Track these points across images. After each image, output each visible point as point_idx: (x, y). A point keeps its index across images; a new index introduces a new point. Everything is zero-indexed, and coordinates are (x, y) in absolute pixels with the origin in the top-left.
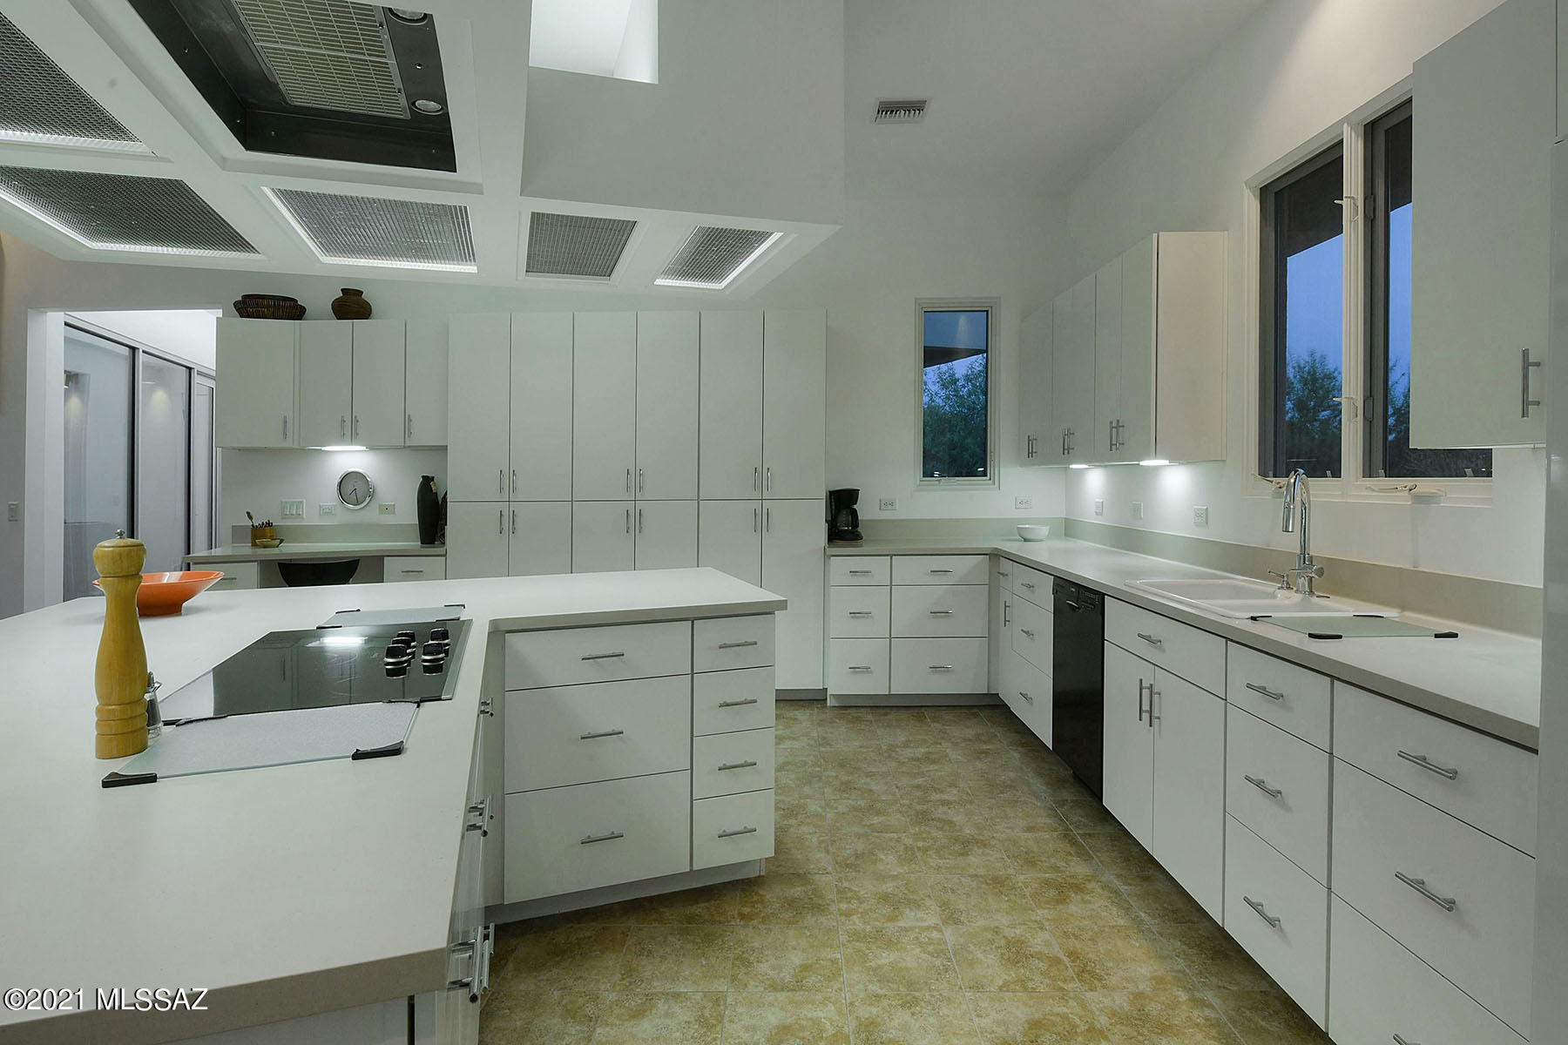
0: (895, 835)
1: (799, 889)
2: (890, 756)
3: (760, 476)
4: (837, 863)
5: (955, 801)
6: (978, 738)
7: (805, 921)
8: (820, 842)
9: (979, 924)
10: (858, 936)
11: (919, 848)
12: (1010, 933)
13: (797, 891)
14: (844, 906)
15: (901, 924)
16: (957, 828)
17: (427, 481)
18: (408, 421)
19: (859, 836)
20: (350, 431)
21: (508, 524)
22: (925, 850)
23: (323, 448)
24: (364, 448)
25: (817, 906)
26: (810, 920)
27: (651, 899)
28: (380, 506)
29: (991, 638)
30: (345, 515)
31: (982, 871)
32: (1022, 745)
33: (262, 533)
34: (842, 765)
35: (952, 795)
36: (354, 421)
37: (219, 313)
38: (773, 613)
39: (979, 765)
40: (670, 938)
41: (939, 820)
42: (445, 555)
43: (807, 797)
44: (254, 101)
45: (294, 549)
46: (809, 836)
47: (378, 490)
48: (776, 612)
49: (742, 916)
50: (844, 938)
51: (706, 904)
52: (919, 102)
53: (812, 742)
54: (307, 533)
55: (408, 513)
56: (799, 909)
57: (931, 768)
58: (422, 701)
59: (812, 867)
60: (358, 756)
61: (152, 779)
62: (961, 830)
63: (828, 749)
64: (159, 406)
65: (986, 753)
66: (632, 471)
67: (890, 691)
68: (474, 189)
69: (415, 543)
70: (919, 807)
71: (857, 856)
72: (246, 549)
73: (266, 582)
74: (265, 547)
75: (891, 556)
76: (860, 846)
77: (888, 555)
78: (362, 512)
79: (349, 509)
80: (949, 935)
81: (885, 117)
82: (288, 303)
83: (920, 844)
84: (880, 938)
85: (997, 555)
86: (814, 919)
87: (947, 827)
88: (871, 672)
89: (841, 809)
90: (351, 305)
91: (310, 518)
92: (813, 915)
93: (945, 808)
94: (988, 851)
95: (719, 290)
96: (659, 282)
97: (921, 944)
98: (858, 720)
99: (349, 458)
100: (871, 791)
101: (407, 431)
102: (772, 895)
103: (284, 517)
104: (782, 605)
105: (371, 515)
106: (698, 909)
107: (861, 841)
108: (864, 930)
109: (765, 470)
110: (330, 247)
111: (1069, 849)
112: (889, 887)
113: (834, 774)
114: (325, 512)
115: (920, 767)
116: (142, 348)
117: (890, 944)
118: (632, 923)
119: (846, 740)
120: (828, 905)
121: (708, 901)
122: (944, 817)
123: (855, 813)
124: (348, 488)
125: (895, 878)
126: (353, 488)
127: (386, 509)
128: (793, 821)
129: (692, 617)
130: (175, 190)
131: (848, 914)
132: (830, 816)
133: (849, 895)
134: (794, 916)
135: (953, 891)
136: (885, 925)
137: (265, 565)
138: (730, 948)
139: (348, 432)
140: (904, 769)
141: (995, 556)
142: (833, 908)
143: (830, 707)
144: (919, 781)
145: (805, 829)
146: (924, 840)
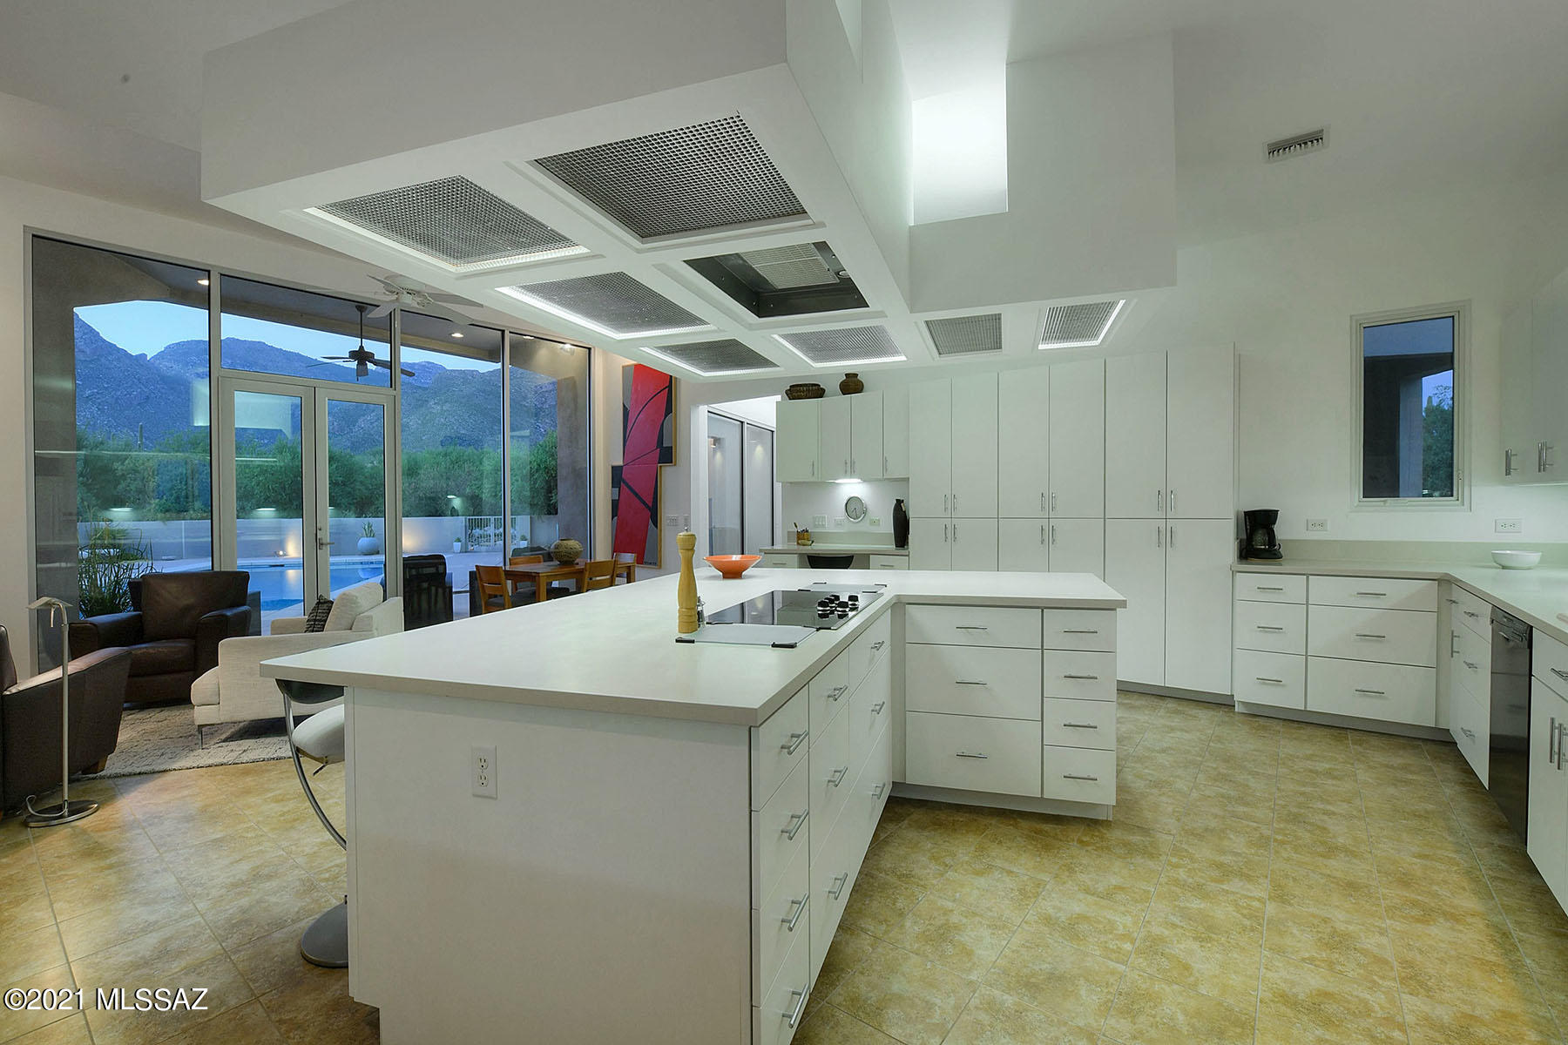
0: (1255, 824)
1: (1138, 838)
2: (1284, 764)
3: (1164, 498)
4: (1183, 830)
5: (1340, 814)
6: (1405, 768)
7: (1133, 860)
8: (1174, 811)
9: (1310, 910)
10: (1176, 882)
11: (1276, 840)
12: (1341, 927)
13: (1136, 838)
14: (1174, 860)
15: (1224, 887)
16: (1331, 835)
17: (899, 502)
18: (885, 461)
19: (1216, 816)
20: (850, 470)
21: (951, 534)
22: (1282, 843)
23: (837, 481)
24: (860, 481)
25: (1150, 852)
26: (1139, 860)
27: (1013, 812)
28: (871, 520)
29: (1439, 668)
30: (849, 526)
31: (1338, 874)
32: (1463, 784)
33: (802, 536)
34: (1226, 761)
35: (1342, 808)
36: (852, 463)
37: (778, 398)
38: (1115, 610)
39: (1391, 790)
40: (1018, 839)
41: (1312, 824)
42: (908, 556)
43: (1178, 776)
44: (761, 290)
45: (820, 547)
46: (1166, 805)
47: (870, 508)
48: (1118, 609)
49: (1081, 842)
50: (1163, 880)
51: (1055, 826)
52: (1317, 132)
53: (1203, 737)
54: (825, 537)
55: (887, 526)
56: (1131, 850)
57: (1330, 782)
58: (820, 629)
59: (1158, 826)
60: (774, 645)
61: (693, 642)
62: (1334, 837)
63: (1219, 745)
64: (758, 455)
65: (1407, 782)
66: (1046, 495)
67: (1305, 707)
68: (882, 314)
69: (891, 546)
70: (1294, 810)
71: (1206, 830)
72: (794, 546)
73: (802, 566)
74: (804, 545)
75: (1308, 575)
76: (1213, 824)
77: (1304, 575)
78: (861, 523)
79: (853, 522)
80: (1271, 909)
81: (1278, 155)
82: (814, 388)
83: (1280, 837)
84: (1199, 890)
85: (1449, 581)
86: (1142, 860)
87: (1318, 832)
88: (1283, 686)
89: (1207, 793)
90: (851, 385)
91: (830, 528)
92: (1143, 858)
93: (1326, 818)
94: (1355, 861)
95: (1096, 346)
96: (1041, 347)
97: (1237, 905)
98: (1265, 728)
99: (851, 487)
100: (1247, 786)
101: (885, 469)
102: (1116, 835)
103: (816, 526)
104: (1123, 604)
105: (864, 526)
106: (1047, 827)
107: (1216, 820)
108: (1185, 881)
109: (1169, 492)
110: (815, 359)
111: (1465, 884)
112: (1228, 859)
113: (1215, 766)
114: (838, 524)
115: (1315, 779)
116: (746, 421)
117: (1205, 896)
118: (993, 822)
119: (1242, 741)
120: (1160, 855)
121: (1057, 824)
122: (1319, 823)
123: (1221, 799)
124: (851, 508)
125: (1238, 854)
126: (854, 507)
127: (873, 523)
128: (1155, 791)
129: (1043, 607)
130: (733, 344)
131: (1177, 866)
132: (1195, 794)
133: (1184, 854)
134: (1125, 854)
135: (1295, 880)
136: (1209, 883)
137: (801, 555)
138: (1062, 858)
139: (849, 472)
140: (1295, 777)
141: (1445, 582)
142: (1163, 858)
143: (1239, 713)
144: (1308, 789)
145: (1164, 799)
146: (1286, 835)
